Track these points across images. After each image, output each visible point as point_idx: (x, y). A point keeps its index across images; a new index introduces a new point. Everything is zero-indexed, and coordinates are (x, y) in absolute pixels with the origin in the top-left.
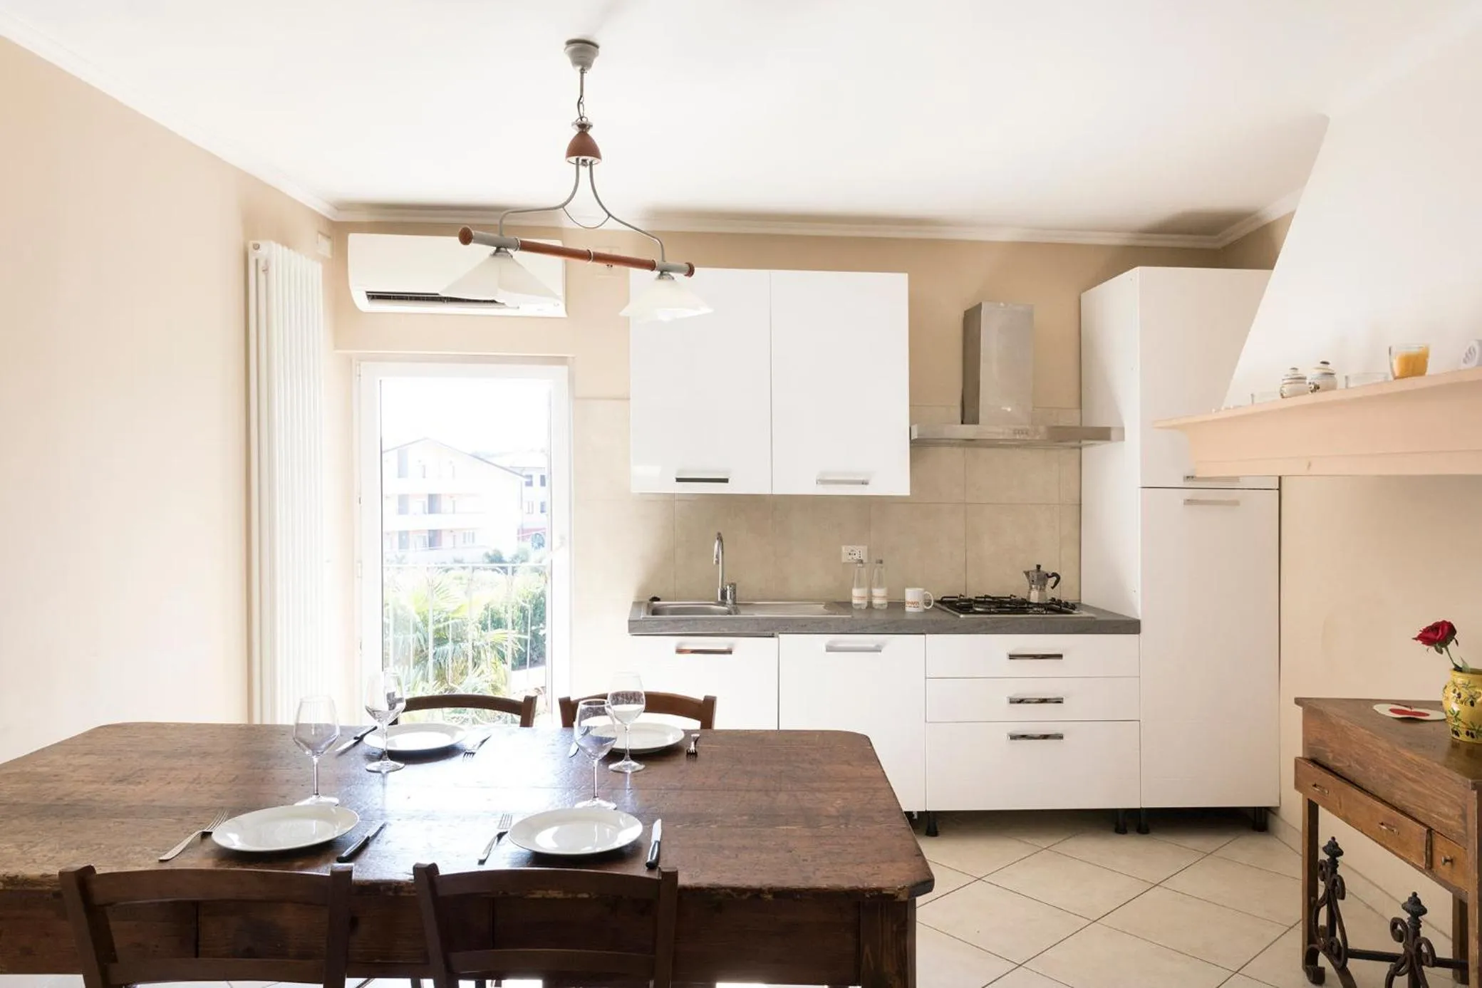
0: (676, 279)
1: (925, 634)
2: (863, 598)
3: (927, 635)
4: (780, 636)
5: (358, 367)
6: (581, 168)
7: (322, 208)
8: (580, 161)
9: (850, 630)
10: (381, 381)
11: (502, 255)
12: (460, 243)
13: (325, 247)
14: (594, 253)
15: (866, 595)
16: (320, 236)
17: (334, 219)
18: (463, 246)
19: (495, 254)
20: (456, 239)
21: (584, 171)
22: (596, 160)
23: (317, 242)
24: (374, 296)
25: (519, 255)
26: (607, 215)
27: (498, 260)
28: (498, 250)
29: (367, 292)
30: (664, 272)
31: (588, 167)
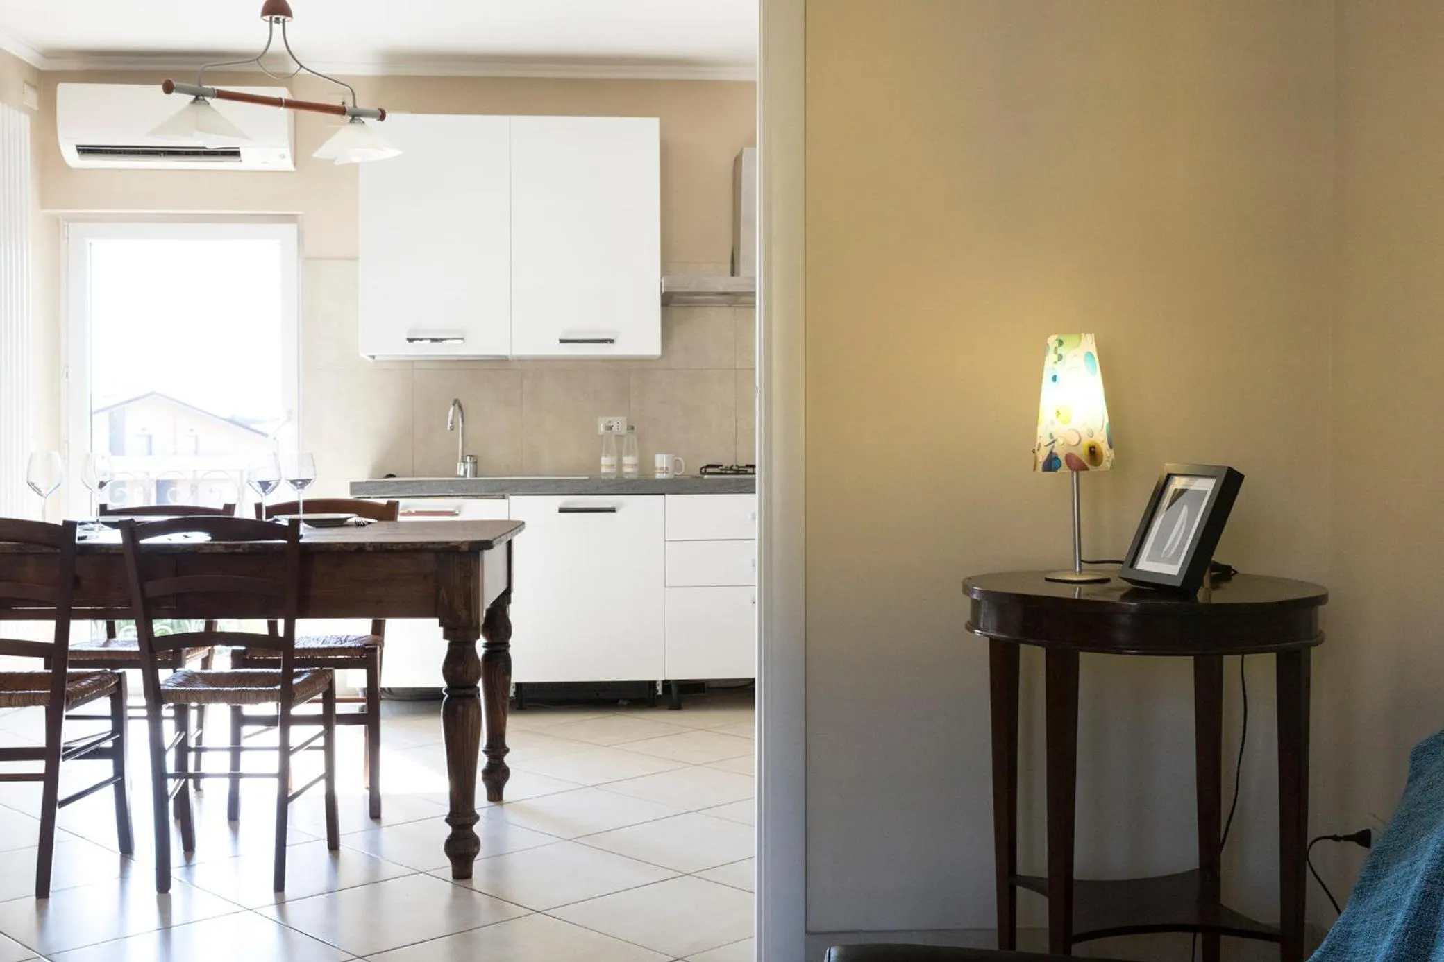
0: (366, 123)
1: (664, 494)
2: (612, 466)
3: (667, 495)
4: (511, 497)
5: (66, 228)
6: (275, 25)
7: (29, 57)
8: (273, 19)
9: (586, 491)
10: (90, 244)
11: (200, 103)
12: (162, 92)
13: (31, 98)
14: (285, 100)
15: (615, 463)
16: (26, 86)
17: (42, 69)
18: (164, 95)
19: (194, 102)
20: (160, 87)
21: (277, 28)
22: (288, 19)
23: (24, 93)
24: (85, 150)
25: (214, 102)
26: (298, 66)
27: (197, 107)
28: (197, 98)
29: (77, 146)
30: (356, 116)
31: (281, 24)
